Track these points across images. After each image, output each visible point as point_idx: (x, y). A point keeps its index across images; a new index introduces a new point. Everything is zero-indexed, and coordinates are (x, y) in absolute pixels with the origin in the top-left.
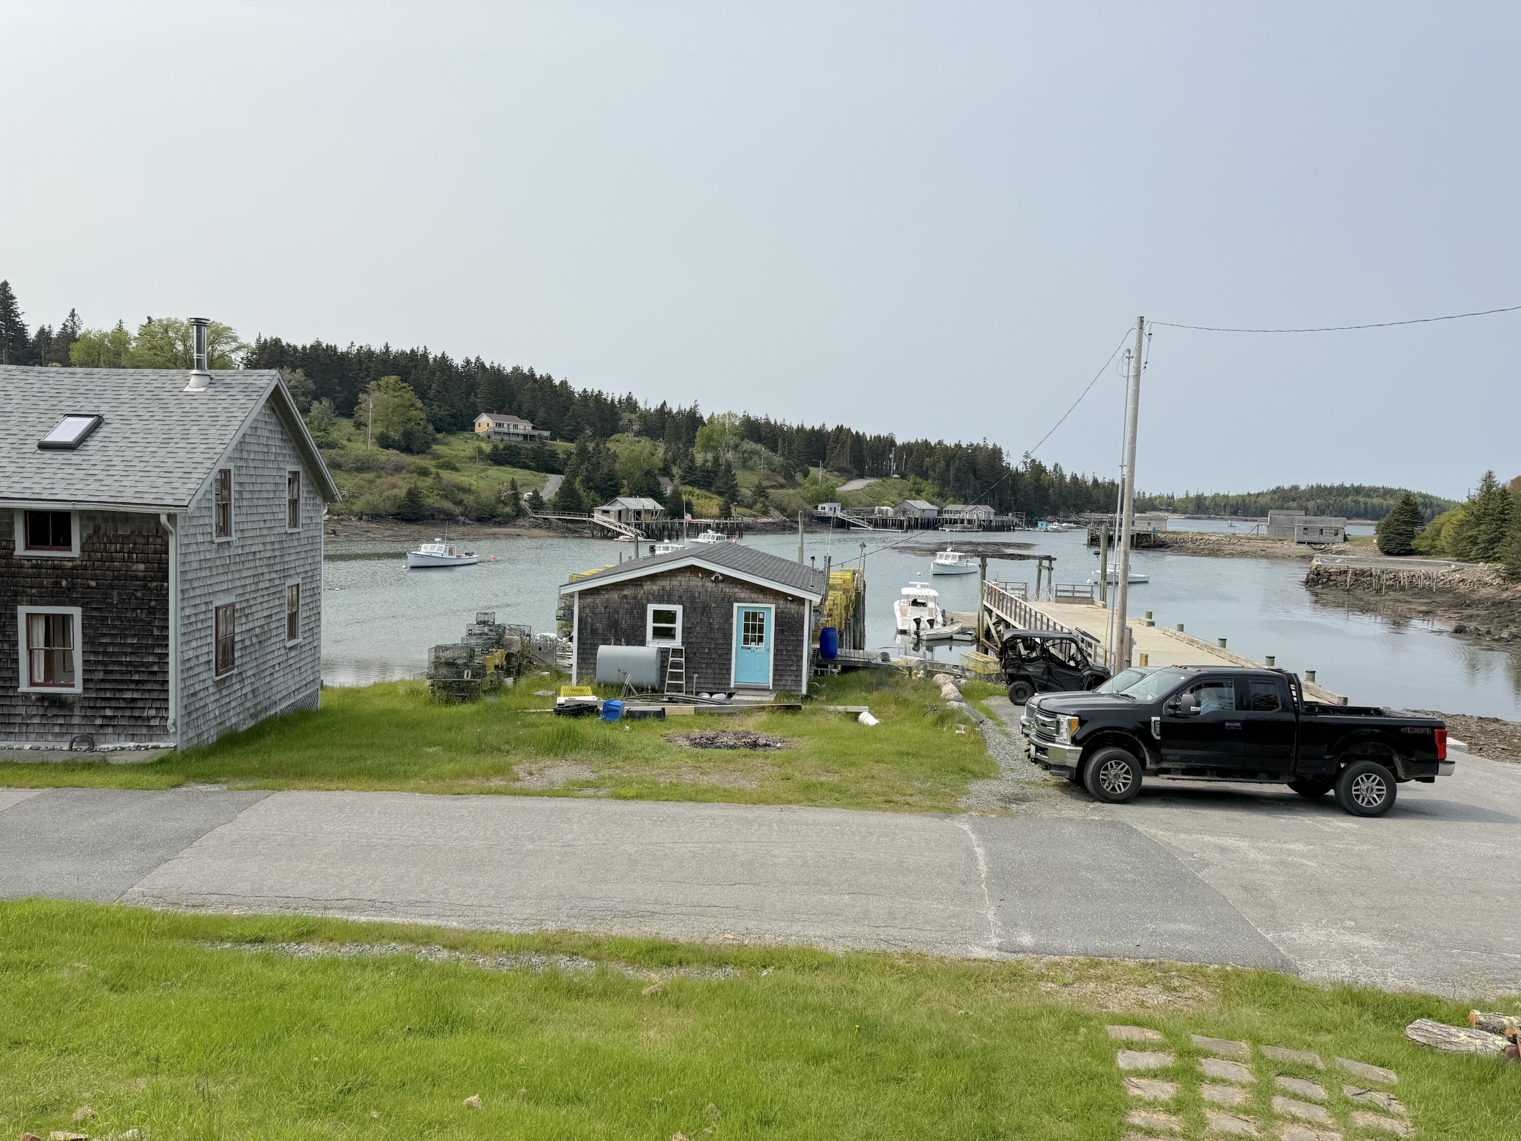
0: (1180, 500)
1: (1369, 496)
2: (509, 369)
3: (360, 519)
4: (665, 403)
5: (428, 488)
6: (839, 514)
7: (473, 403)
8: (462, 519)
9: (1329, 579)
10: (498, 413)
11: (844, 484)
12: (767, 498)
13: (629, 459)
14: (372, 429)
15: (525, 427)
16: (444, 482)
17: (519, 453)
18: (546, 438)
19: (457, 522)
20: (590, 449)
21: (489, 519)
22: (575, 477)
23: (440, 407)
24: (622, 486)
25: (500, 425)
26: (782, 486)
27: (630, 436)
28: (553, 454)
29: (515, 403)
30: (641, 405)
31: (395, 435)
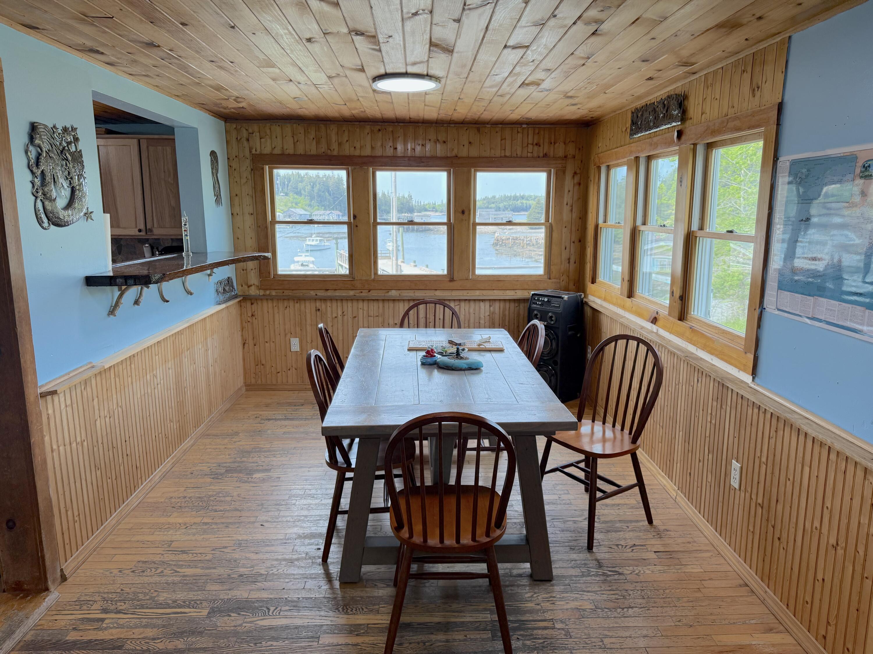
0: (439, 205)
1: (528, 200)
9: (502, 243)
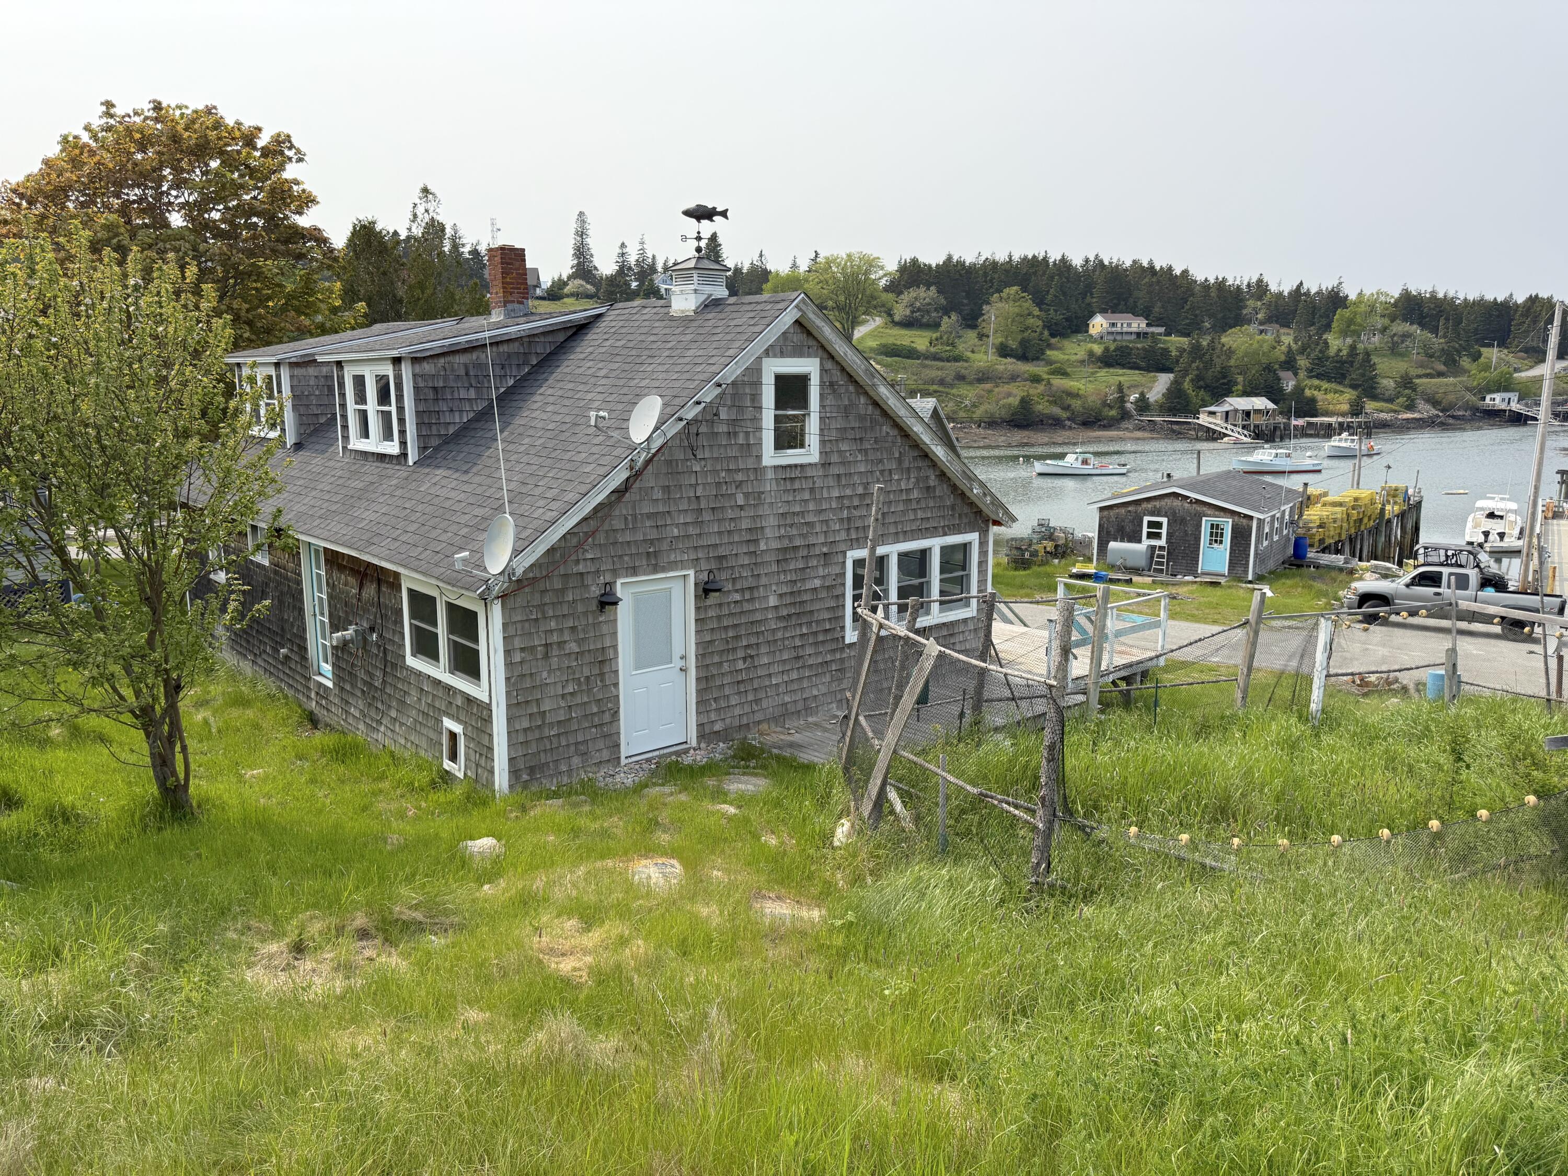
2: (1128, 263)
3: (979, 426)
4: (1301, 283)
5: (1039, 395)
6: (1515, 406)
7: (1089, 304)
8: (1068, 423)
10: (1113, 312)
11: (1531, 367)
12: (1414, 390)
13: (1246, 354)
14: (994, 339)
15: (1138, 324)
16: (1054, 388)
17: (1129, 354)
18: (1160, 334)
19: (1063, 427)
20: (1205, 343)
21: (1094, 423)
22: (1184, 377)
23: (1056, 311)
24: (1236, 384)
25: (1113, 325)
26: (1440, 374)
27: (1252, 328)
28: (1166, 351)
29: (1131, 300)
30: (1273, 288)
31: (1013, 344)
